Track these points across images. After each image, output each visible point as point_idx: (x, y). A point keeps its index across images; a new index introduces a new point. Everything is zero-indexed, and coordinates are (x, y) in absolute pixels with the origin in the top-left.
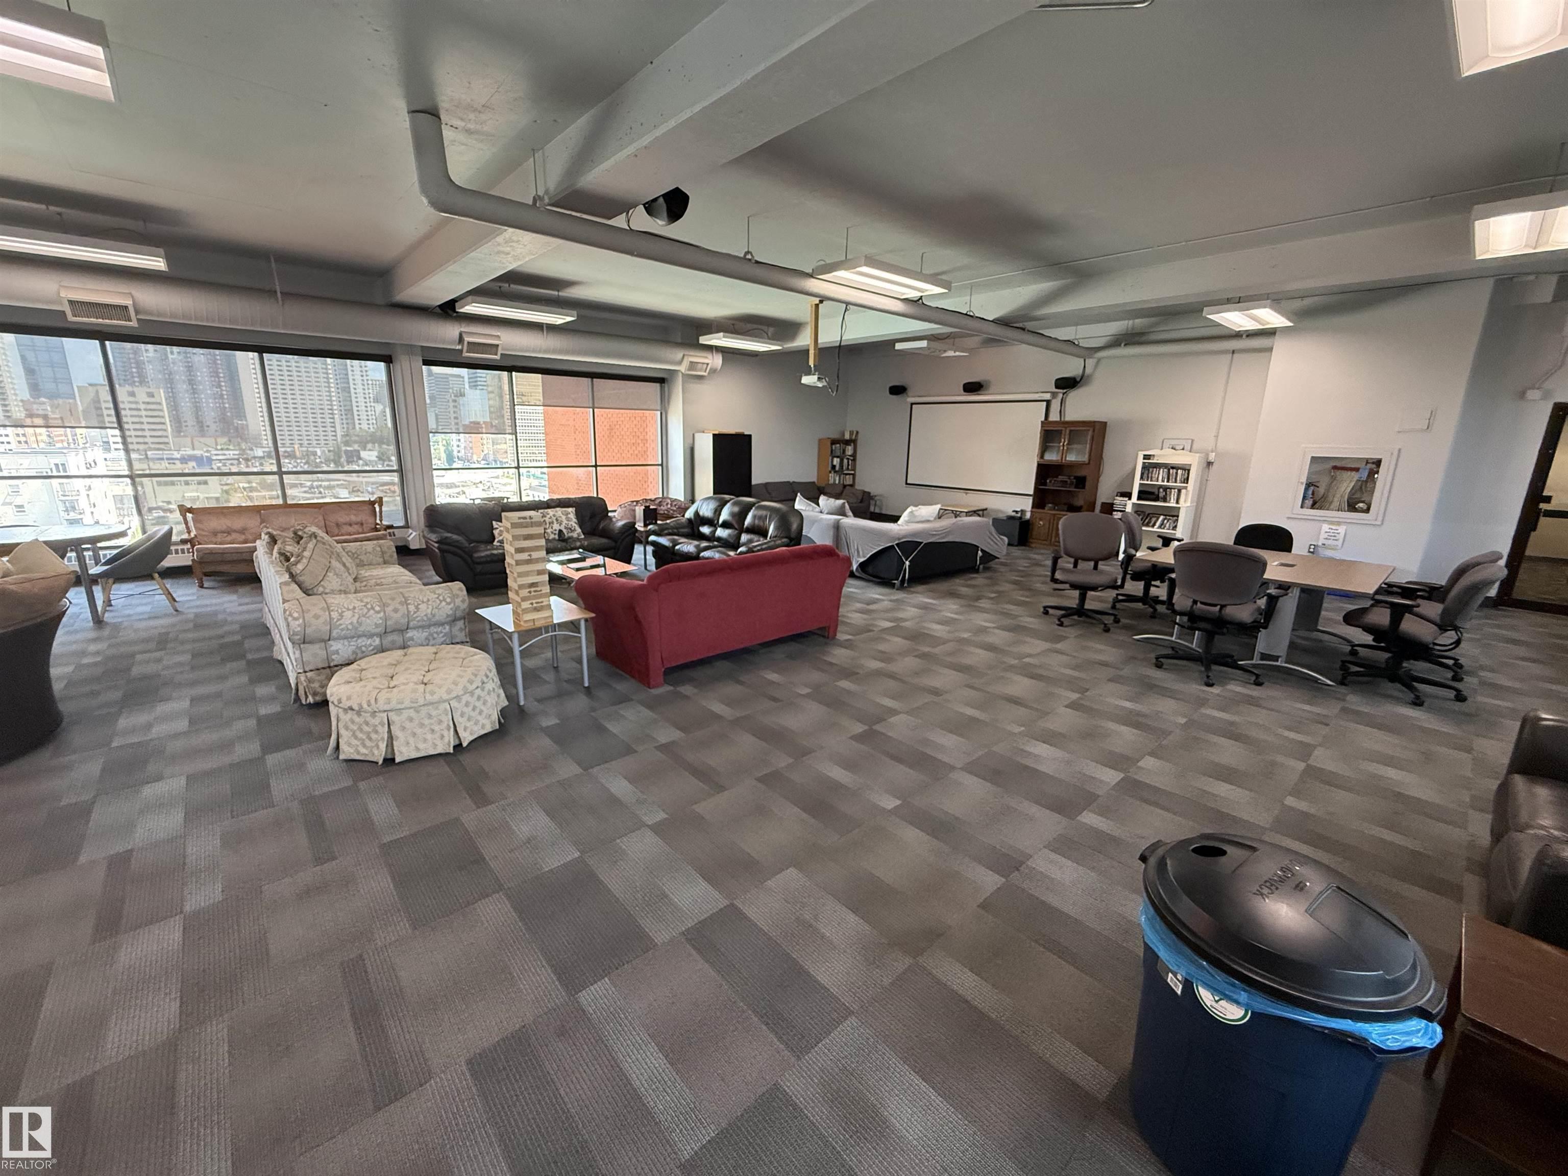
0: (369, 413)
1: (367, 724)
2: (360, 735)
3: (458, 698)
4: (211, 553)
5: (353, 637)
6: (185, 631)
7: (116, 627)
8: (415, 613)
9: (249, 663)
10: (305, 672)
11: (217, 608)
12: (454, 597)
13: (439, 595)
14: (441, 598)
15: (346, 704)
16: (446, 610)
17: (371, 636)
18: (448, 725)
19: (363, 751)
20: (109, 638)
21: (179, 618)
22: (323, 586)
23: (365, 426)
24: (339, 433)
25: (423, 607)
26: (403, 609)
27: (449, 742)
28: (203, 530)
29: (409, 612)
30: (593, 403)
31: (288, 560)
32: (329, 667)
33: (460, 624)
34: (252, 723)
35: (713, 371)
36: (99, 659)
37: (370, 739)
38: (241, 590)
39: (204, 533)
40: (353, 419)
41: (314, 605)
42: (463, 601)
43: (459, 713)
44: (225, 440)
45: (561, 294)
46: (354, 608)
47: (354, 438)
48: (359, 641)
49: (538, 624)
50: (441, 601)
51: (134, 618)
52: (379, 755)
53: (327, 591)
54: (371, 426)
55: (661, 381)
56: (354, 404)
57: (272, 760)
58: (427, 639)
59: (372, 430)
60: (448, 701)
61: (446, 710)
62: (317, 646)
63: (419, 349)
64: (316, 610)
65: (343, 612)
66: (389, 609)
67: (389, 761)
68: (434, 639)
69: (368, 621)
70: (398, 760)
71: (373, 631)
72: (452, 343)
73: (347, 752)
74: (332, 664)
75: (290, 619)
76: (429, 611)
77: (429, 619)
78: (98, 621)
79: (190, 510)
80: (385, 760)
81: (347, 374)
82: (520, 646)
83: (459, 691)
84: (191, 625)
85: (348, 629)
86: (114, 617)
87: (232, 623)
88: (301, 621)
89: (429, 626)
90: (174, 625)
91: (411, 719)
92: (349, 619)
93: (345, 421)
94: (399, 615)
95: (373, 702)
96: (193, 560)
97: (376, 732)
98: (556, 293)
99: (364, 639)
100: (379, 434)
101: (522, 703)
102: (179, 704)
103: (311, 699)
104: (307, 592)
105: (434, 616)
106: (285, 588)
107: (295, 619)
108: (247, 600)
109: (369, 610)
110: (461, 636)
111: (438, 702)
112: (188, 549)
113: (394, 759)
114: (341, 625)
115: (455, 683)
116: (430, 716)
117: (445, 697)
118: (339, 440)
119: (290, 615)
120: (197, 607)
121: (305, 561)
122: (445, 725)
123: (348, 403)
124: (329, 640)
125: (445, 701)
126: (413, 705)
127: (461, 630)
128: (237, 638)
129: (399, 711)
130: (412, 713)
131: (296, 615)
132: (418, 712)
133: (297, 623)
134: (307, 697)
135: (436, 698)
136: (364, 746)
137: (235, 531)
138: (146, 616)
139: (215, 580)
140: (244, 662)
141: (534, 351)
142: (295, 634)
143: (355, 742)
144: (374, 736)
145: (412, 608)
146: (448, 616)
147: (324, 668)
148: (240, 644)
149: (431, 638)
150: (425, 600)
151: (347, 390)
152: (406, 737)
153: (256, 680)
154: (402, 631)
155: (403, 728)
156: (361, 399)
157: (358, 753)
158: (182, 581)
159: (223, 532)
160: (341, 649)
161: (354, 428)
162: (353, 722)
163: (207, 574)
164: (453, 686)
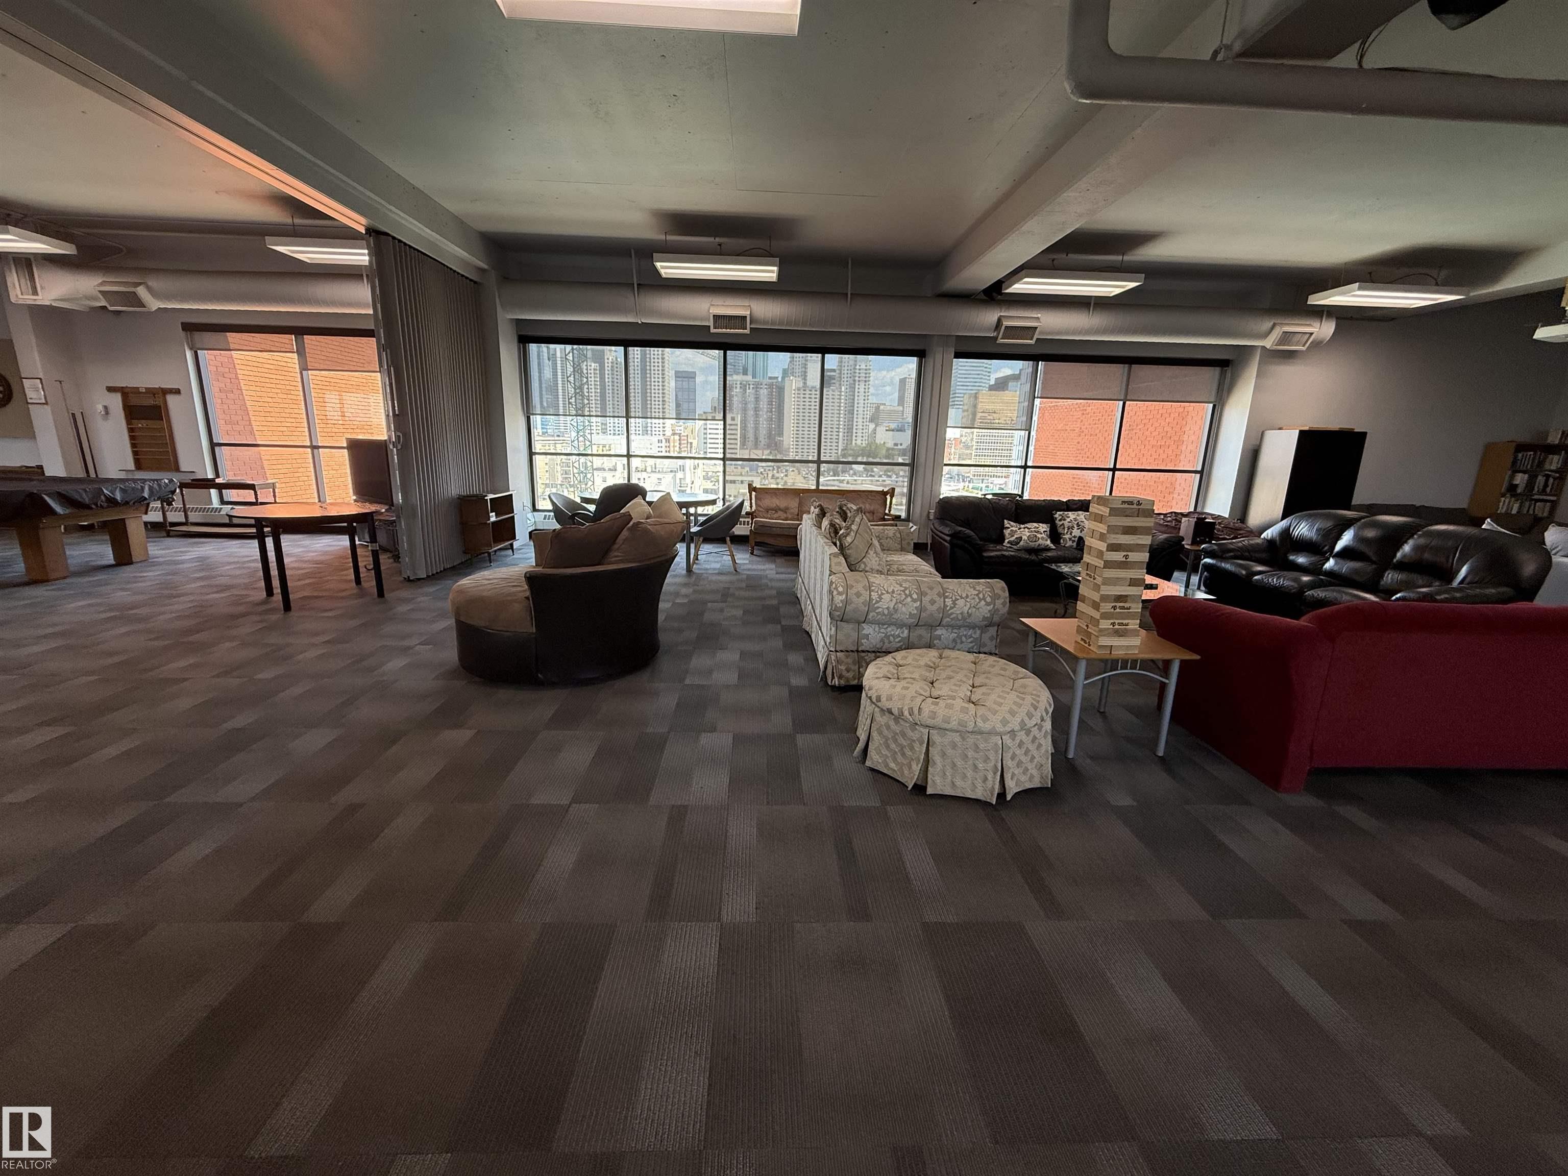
0: (864, 431)
1: (904, 735)
2: (893, 746)
3: (1012, 733)
4: (764, 525)
5: (883, 624)
6: (741, 589)
7: (699, 576)
8: (952, 608)
9: (784, 629)
10: (836, 651)
11: (762, 573)
12: (995, 597)
13: (980, 592)
14: (981, 596)
15: (885, 704)
16: (984, 610)
17: (901, 626)
18: (996, 767)
19: (892, 765)
20: (694, 585)
21: (738, 577)
22: (864, 563)
23: (859, 442)
24: (840, 448)
25: (961, 603)
26: (940, 602)
27: (993, 788)
28: (761, 507)
29: (945, 606)
30: (1126, 394)
31: (836, 532)
32: (858, 651)
33: (993, 631)
34: (785, 692)
35: (1317, 345)
36: (686, 601)
37: (903, 754)
38: (779, 560)
39: (761, 510)
40: (852, 436)
41: (858, 581)
42: (1004, 604)
43: (1010, 755)
44: (768, 451)
45: (1126, 258)
46: (893, 592)
47: (850, 452)
48: (889, 629)
49: (1118, 653)
50: (980, 600)
51: (710, 572)
52: (910, 778)
53: (867, 569)
54: (864, 442)
55: (1223, 364)
56: (855, 424)
57: (803, 740)
58: (954, 640)
59: (864, 445)
60: (1001, 735)
61: (996, 744)
62: (851, 626)
63: (954, 338)
64: (859, 587)
65: (882, 594)
66: (926, 600)
67: (920, 789)
68: (962, 642)
69: (904, 609)
70: (930, 791)
71: (906, 621)
72: (988, 330)
73: (875, 759)
74: (860, 649)
75: (835, 593)
76: (966, 609)
77: (964, 619)
78: (689, 569)
79: (755, 489)
80: (915, 785)
81: (854, 399)
82: (1086, 679)
83: (1015, 724)
84: (744, 585)
85: (884, 614)
86: (698, 569)
87: (772, 588)
88: (844, 596)
89: (959, 627)
90: (731, 582)
91: (954, 746)
92: (886, 603)
93: (845, 438)
94: (935, 607)
95: (916, 711)
96: (751, 530)
97: (912, 748)
98: (1120, 258)
99: (893, 627)
100: (868, 449)
101: (1071, 756)
102: (730, 656)
103: (836, 682)
104: (852, 567)
105: (970, 615)
106: (835, 560)
107: (839, 593)
108: (782, 570)
109: (907, 596)
110: (991, 646)
111: (989, 733)
112: (748, 522)
113: (925, 788)
114: (878, 608)
115: (1012, 713)
116: (976, 748)
117: (1000, 728)
118: (839, 453)
119: (836, 588)
120: (749, 570)
121: (852, 534)
122: (992, 764)
123: (851, 423)
124: (864, 622)
125: (997, 734)
126: (961, 728)
127: (991, 639)
128: (775, 602)
129: (942, 730)
130: (957, 738)
131: (841, 589)
132: (963, 739)
133: (840, 598)
134: (833, 678)
135: (987, 726)
136: (895, 760)
137: (780, 510)
138: (717, 572)
139: (761, 550)
140: (779, 627)
141: (1074, 333)
142: (837, 609)
143: (885, 752)
144: (909, 753)
145: (949, 602)
146: (985, 618)
147: (852, 651)
148: (777, 608)
149: (959, 641)
150: (964, 595)
151: (851, 412)
152: (944, 766)
153: (789, 646)
154: (932, 626)
155: (943, 755)
156: (860, 420)
157: (887, 765)
158: (741, 547)
159: (772, 510)
160: (872, 635)
161: (851, 443)
162: (888, 727)
163: (758, 544)
164: (1008, 716)
